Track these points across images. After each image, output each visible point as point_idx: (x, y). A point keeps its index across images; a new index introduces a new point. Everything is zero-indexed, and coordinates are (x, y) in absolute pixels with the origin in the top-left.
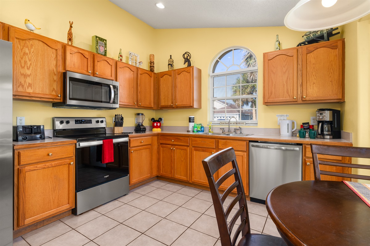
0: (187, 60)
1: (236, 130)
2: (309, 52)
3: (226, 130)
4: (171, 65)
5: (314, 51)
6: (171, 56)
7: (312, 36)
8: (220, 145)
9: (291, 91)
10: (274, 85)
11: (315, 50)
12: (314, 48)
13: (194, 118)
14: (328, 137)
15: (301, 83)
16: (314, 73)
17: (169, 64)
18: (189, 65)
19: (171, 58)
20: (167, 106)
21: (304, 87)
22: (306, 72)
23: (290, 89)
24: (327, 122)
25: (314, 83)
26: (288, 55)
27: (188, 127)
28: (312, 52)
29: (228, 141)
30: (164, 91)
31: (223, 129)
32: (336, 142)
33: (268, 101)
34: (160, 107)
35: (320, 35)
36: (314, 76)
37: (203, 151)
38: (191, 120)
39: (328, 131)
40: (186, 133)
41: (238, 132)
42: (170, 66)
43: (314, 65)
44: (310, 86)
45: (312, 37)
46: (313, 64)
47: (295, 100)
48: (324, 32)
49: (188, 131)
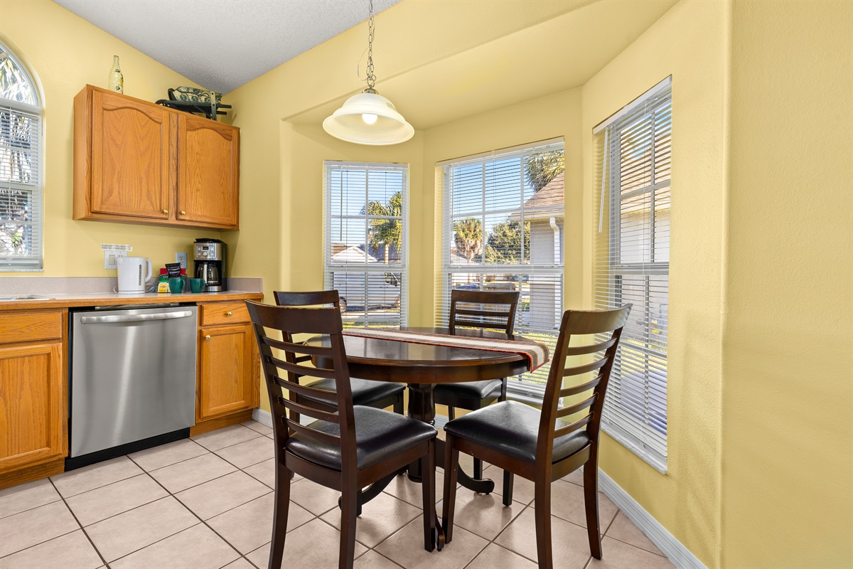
2: (191, 129)
5: (198, 129)
7: (190, 97)
9: (155, 195)
10: (116, 173)
11: (200, 128)
12: (200, 124)
14: (216, 288)
15: (175, 184)
16: (198, 171)
22: (184, 164)
23: (155, 192)
24: (210, 262)
25: (198, 190)
26: (152, 116)
28: (195, 130)
32: (224, 296)
33: (101, 208)
35: (204, 103)
36: (197, 175)
39: (215, 279)
43: (198, 156)
44: (192, 193)
45: (191, 100)
46: (197, 154)
47: (164, 216)
48: (212, 103)
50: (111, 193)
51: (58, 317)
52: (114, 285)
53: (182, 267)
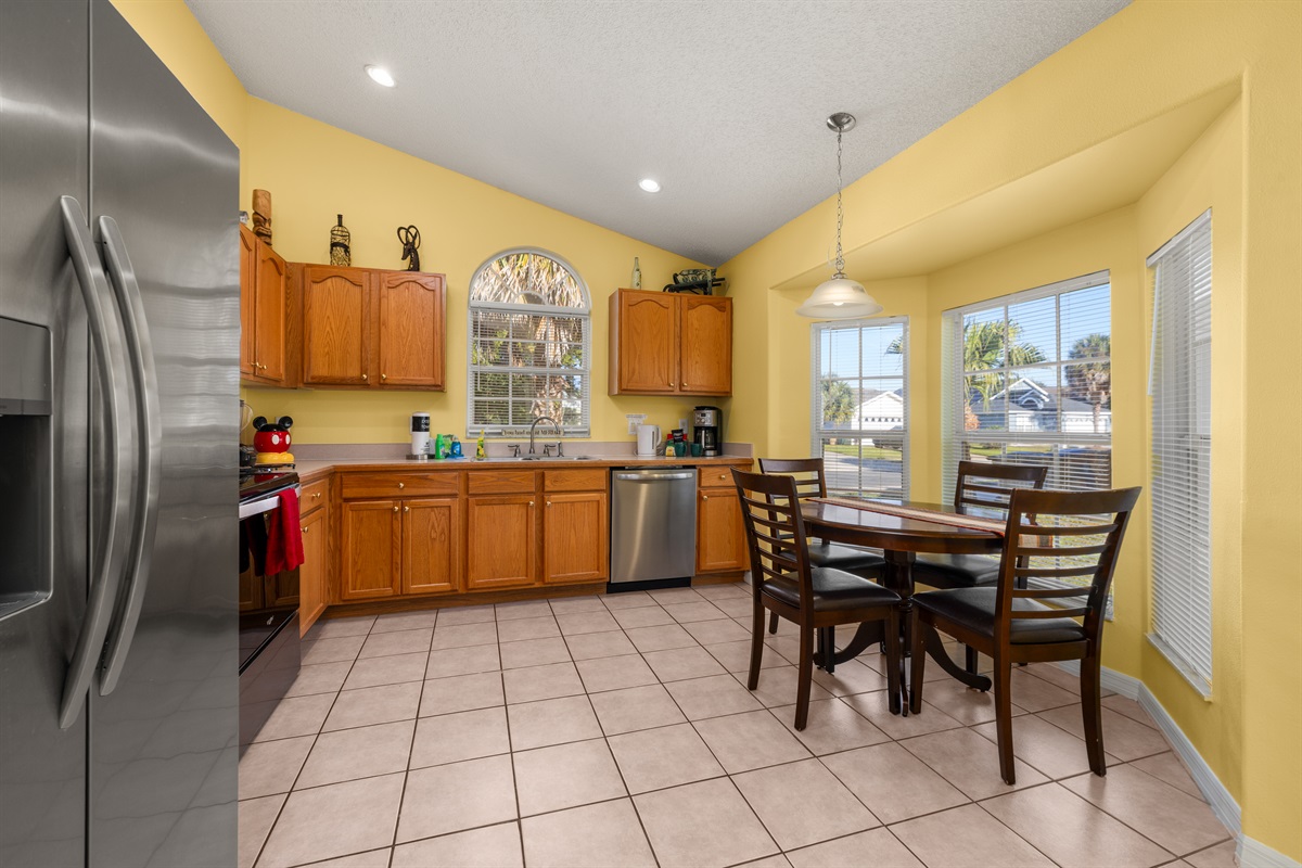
0: (410, 250)
1: (547, 449)
2: (691, 307)
3: (525, 450)
4: (340, 245)
5: (697, 307)
6: (340, 217)
7: (691, 278)
8: (547, 483)
9: (664, 371)
10: (638, 356)
11: (698, 305)
12: (698, 302)
13: (427, 418)
15: (679, 360)
16: (697, 346)
17: (334, 245)
18: (415, 266)
19: (340, 225)
20: (343, 379)
21: (684, 366)
22: (686, 340)
23: (664, 368)
24: (707, 428)
25: (697, 363)
26: (660, 303)
27: (410, 446)
29: (566, 472)
30: (328, 329)
31: (516, 450)
32: (719, 461)
33: (628, 386)
34: (310, 380)
35: (701, 281)
36: (696, 349)
37: (503, 503)
38: (418, 424)
39: (711, 444)
40: (404, 462)
41: (554, 453)
42: (340, 251)
43: (697, 332)
44: (692, 366)
45: (692, 280)
46: (696, 330)
47: (670, 389)
48: (709, 279)
49: (411, 457)
50: (634, 372)
51: (603, 474)
52: (634, 448)
53: (685, 432)
